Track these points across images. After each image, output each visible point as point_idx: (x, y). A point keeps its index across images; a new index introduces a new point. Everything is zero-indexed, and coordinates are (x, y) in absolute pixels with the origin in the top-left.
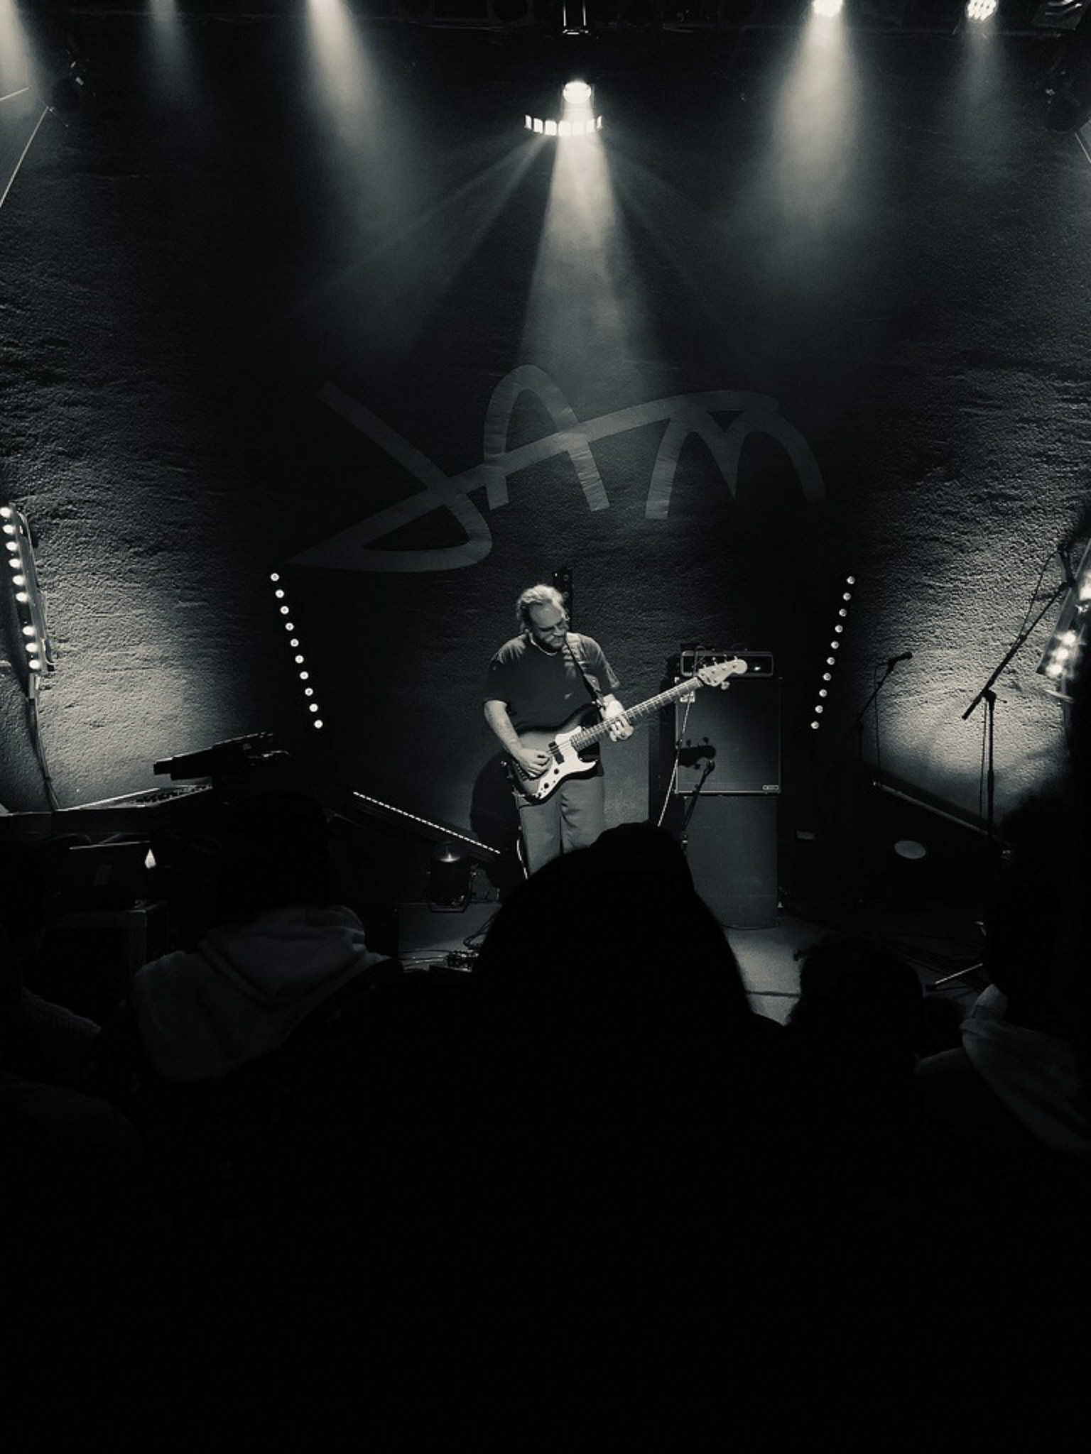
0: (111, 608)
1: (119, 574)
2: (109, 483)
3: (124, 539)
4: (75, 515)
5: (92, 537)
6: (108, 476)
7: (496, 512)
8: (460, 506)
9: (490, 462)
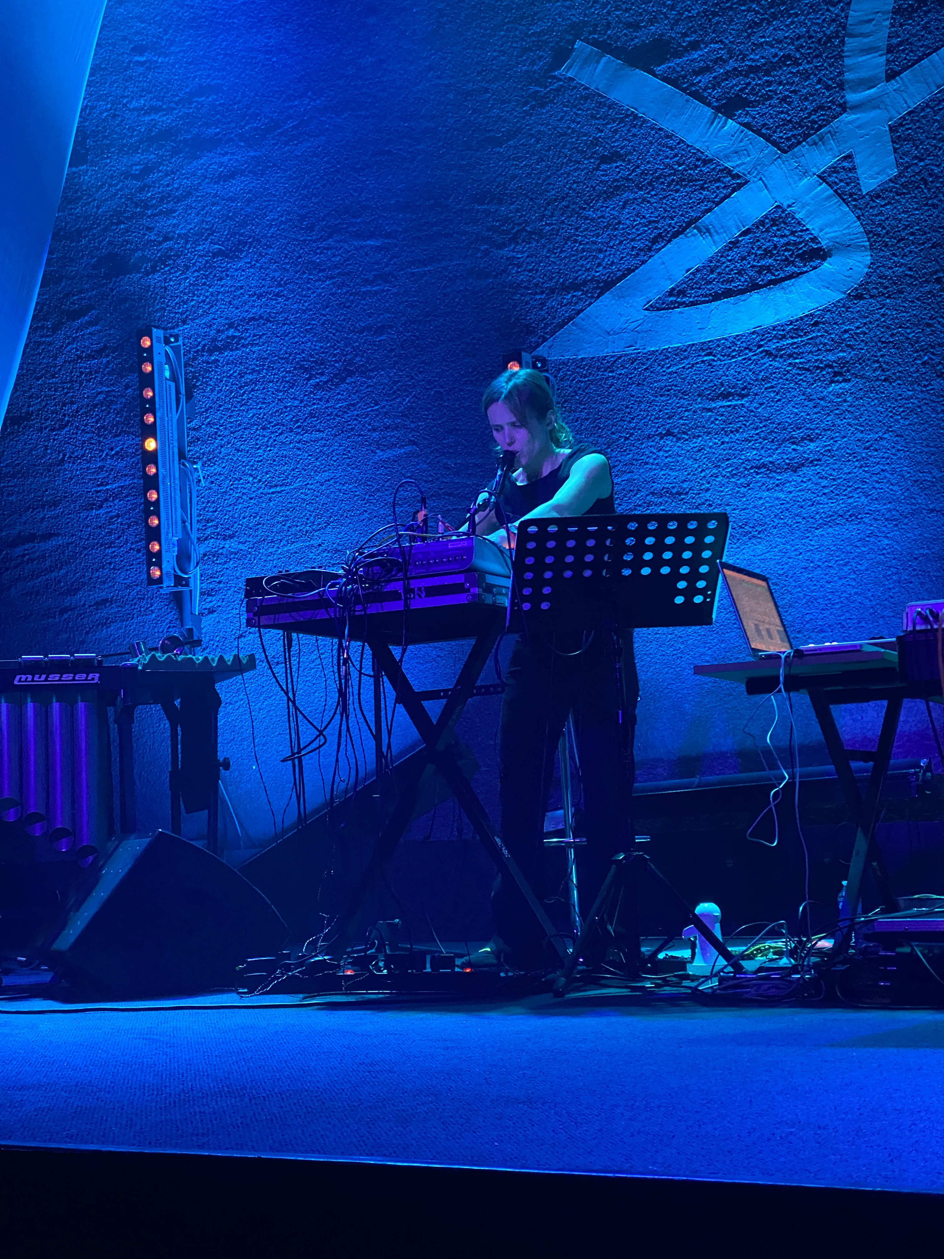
0: (287, 477)
1: (297, 421)
2: (279, 285)
3: (302, 367)
4: (237, 344)
5: (259, 372)
6: (277, 274)
7: (875, 195)
8: (807, 198)
9: (857, 107)
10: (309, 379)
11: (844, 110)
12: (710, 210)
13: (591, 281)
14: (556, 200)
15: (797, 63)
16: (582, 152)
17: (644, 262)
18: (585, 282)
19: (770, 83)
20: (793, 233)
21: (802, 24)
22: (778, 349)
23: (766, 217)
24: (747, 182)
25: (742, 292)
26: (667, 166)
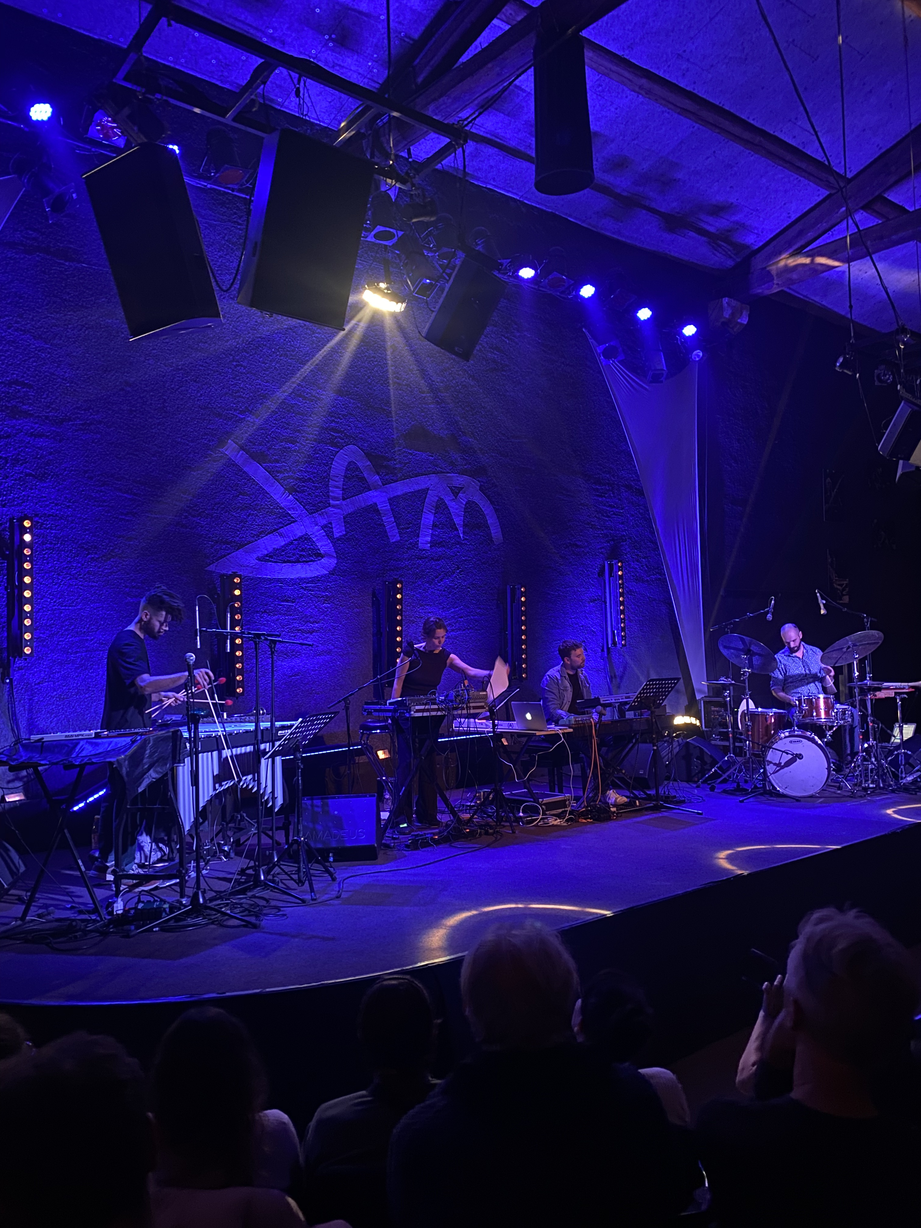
1: (80, 575)
6: (68, 496)
7: (338, 539)
8: (317, 534)
9: (333, 506)
10: (88, 554)
11: (329, 506)
12: (282, 527)
13: (234, 542)
14: (219, 503)
15: (313, 482)
16: (231, 487)
17: (256, 540)
18: (231, 542)
19: (305, 486)
20: (312, 545)
21: (315, 469)
22: (306, 587)
23: (302, 536)
24: (296, 521)
25: (295, 562)
26: (266, 505)
